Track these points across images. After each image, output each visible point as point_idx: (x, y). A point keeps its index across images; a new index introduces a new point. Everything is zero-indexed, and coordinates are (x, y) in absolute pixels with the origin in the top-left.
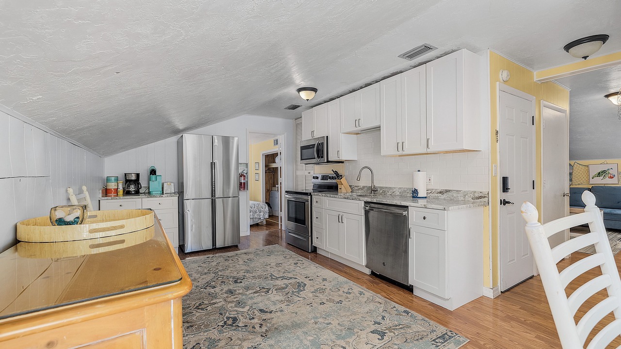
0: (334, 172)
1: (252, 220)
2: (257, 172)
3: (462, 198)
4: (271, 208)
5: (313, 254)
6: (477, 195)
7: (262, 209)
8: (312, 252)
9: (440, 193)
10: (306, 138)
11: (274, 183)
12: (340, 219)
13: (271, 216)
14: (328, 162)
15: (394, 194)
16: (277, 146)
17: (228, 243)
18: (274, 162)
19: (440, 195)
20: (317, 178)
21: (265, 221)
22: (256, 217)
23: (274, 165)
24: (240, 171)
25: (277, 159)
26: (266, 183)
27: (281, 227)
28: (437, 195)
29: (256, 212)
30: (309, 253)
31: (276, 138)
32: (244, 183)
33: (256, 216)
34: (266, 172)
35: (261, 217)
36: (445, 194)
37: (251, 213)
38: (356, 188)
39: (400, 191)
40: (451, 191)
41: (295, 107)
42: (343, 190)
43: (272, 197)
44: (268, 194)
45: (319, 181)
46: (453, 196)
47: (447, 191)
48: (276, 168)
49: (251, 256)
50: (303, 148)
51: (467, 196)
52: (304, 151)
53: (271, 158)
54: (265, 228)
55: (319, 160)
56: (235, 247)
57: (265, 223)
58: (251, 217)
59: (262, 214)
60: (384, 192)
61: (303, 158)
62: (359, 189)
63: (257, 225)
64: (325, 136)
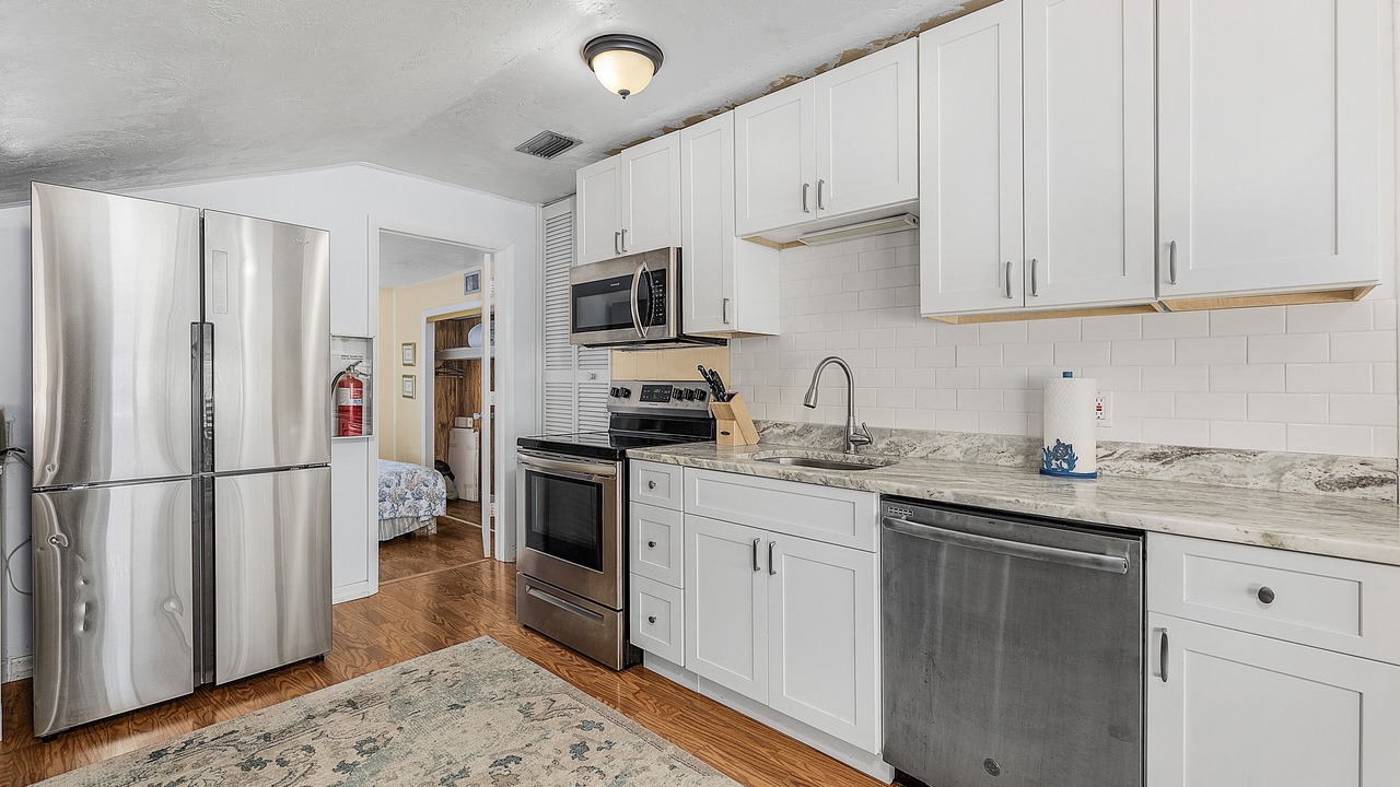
0: (704, 374)
1: (388, 526)
2: (409, 371)
3: (1265, 483)
4: (452, 477)
5: (630, 679)
6: (1341, 472)
7: (425, 489)
8: (626, 667)
9: (1155, 457)
10: (592, 253)
11: (461, 404)
12: (760, 558)
13: (454, 503)
14: (681, 338)
15: (938, 455)
16: (474, 295)
17: (298, 646)
18: (463, 343)
19: (1156, 465)
20: (627, 393)
21: (434, 525)
22: (404, 513)
23: (459, 354)
24: (339, 366)
25: (473, 336)
26: (438, 406)
27: (493, 550)
28: (1137, 465)
29: (404, 499)
30: (615, 671)
31: (472, 270)
32: (358, 409)
33: (403, 510)
34: (437, 374)
35: (421, 513)
36: (1178, 465)
37: (388, 504)
38: (776, 431)
39: (965, 446)
40: (1209, 451)
41: (554, 146)
42: (736, 438)
43: (456, 446)
44: (442, 437)
45: (634, 404)
46: (1216, 471)
47: (1186, 453)
48: (469, 361)
49: (377, 721)
50: (579, 291)
51: (1288, 475)
52: (584, 300)
53: (453, 330)
54: (434, 547)
55: (645, 330)
56: (311, 668)
57: (433, 529)
58: (386, 516)
59: (424, 503)
60: (895, 447)
61: (581, 325)
62: (788, 435)
63: (409, 538)
64: (673, 245)
